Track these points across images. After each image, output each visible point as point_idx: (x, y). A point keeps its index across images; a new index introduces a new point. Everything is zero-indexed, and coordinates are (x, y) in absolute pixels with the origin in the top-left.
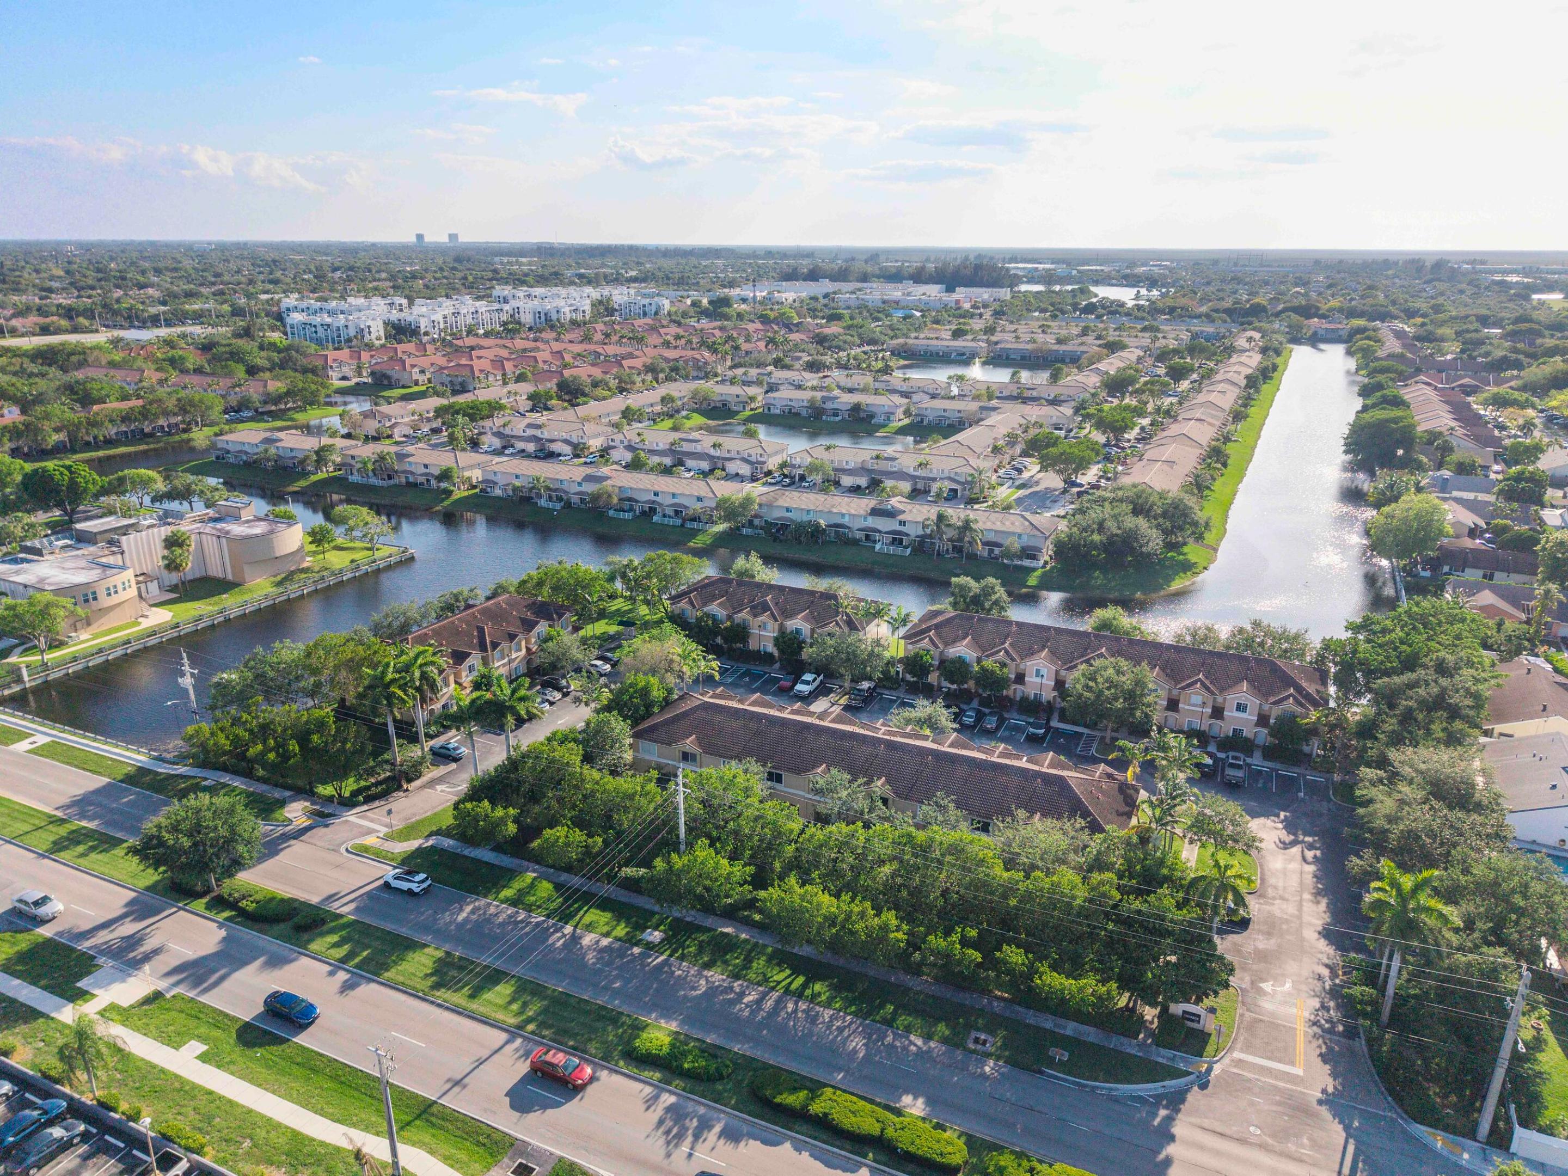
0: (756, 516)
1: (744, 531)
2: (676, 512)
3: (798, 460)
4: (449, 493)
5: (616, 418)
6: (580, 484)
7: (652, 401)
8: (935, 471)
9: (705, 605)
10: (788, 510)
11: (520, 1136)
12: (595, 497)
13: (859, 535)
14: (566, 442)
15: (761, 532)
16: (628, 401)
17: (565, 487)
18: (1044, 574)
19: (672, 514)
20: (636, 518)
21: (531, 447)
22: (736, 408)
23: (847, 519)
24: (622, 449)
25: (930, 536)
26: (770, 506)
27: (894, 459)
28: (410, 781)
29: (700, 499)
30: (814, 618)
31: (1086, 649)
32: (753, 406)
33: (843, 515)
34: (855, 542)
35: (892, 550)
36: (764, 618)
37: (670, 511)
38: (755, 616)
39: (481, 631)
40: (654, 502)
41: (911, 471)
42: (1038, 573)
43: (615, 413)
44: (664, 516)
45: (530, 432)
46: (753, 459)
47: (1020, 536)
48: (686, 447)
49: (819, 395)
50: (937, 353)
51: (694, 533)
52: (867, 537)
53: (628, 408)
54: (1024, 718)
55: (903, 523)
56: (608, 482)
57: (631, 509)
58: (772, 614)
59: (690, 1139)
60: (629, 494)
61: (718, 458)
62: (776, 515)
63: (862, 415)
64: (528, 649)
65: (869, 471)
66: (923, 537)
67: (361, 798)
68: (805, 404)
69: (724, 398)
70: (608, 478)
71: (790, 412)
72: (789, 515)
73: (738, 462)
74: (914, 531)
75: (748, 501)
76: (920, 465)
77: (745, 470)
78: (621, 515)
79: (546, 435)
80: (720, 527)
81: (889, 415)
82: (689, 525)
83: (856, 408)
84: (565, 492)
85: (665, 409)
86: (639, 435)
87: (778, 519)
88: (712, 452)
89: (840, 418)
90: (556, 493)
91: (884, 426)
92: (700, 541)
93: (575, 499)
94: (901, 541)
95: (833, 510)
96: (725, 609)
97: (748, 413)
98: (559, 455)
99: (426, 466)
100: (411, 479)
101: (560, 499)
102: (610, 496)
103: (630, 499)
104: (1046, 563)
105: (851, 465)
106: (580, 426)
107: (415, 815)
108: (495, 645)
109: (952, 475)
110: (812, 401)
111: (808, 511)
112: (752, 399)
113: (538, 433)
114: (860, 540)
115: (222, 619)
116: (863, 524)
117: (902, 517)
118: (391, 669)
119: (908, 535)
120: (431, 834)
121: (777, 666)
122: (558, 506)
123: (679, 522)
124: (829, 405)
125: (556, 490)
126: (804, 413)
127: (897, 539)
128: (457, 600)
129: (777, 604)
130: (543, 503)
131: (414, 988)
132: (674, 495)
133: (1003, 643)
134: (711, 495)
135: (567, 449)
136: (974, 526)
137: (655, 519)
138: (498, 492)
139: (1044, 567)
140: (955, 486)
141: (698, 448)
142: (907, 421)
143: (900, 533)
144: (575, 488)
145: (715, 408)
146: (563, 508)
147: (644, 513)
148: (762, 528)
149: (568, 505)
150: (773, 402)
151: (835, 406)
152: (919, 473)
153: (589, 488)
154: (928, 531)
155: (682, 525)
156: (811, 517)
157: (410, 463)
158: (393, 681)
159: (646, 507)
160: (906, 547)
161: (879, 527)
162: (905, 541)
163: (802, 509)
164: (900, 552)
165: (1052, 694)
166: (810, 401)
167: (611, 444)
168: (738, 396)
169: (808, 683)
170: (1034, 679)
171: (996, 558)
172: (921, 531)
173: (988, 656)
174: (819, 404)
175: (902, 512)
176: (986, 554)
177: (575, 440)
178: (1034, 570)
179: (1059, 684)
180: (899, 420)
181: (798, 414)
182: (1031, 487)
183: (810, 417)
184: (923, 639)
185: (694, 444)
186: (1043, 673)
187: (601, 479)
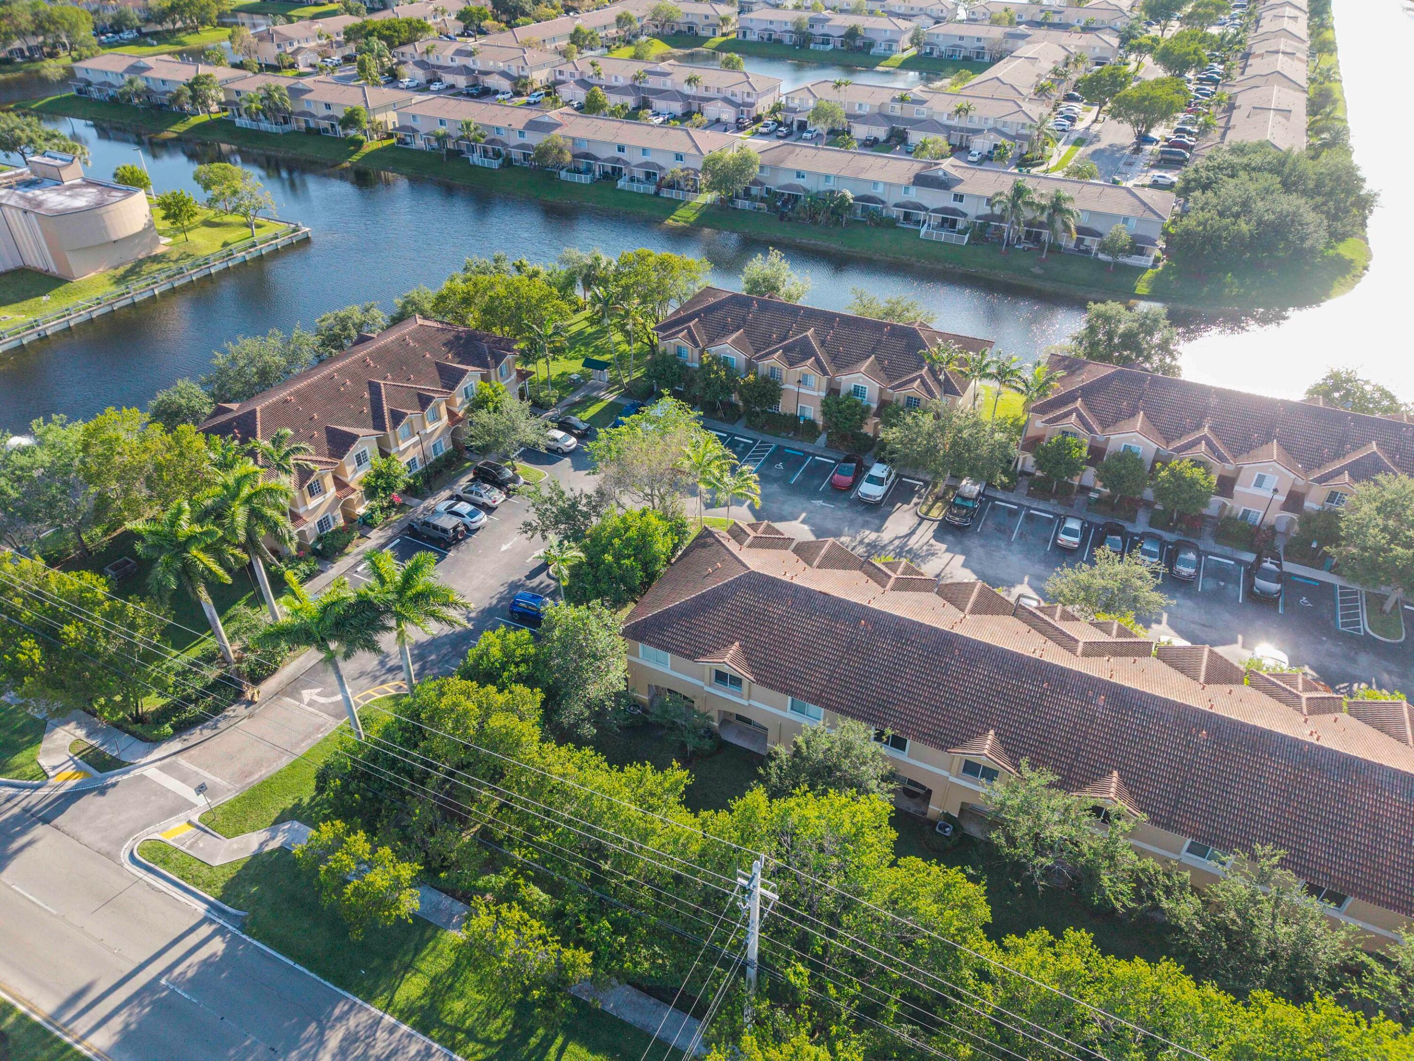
0: (755, 182)
1: (740, 204)
2: (648, 175)
3: (797, 101)
4: (359, 144)
5: (564, 43)
6: (521, 133)
7: (606, 22)
8: (976, 119)
9: (711, 341)
10: (799, 175)
12: (543, 152)
13: (897, 213)
14: (504, 74)
15: (763, 205)
16: (577, 22)
17: (503, 136)
18: (1158, 276)
19: (642, 177)
20: (595, 181)
21: (462, 82)
22: (703, 33)
23: (880, 190)
24: (572, 85)
25: (1001, 218)
26: (775, 168)
27: (922, 102)
28: (256, 680)
29: (679, 157)
30: (883, 369)
31: (1342, 443)
32: (725, 30)
33: (875, 184)
34: (890, 223)
35: (943, 236)
36: (806, 367)
37: (639, 174)
38: (792, 364)
39: (375, 390)
40: (618, 160)
41: (944, 120)
42: (1149, 274)
43: (561, 37)
44: (632, 179)
45: (460, 61)
46: (738, 100)
47: (1126, 220)
48: (653, 83)
49: (806, 15)
51: (673, 206)
52: (907, 216)
53: (577, 31)
54: (1227, 550)
55: (959, 198)
56: (557, 132)
57: (589, 170)
58: (818, 361)
60: (585, 148)
61: (694, 98)
62: (780, 181)
63: (859, 43)
64: (451, 414)
65: (888, 118)
66: (987, 218)
67: (168, 729)
68: (790, 27)
69: (689, 19)
70: (557, 125)
71: (770, 39)
72: (800, 181)
73: (720, 104)
74: (974, 210)
75: (744, 162)
76: (958, 112)
77: (728, 114)
78: (577, 178)
79: (477, 64)
80: (707, 198)
81: (891, 43)
82: (665, 193)
83: (852, 33)
84: (504, 145)
85: (622, 33)
86: (593, 65)
87: (786, 187)
88: (687, 90)
89: (830, 47)
90: (492, 146)
91: (886, 58)
92: (683, 217)
93: (516, 154)
94: (953, 223)
95: (861, 176)
96: (743, 349)
97: (719, 40)
98: (496, 92)
99: (328, 106)
100: (312, 125)
101: (497, 155)
102: (561, 151)
103: (587, 156)
104: (1157, 260)
105: (866, 110)
106: (521, 54)
107: (259, 763)
108: (397, 418)
109: (999, 126)
110: (798, 24)
111: (827, 177)
112: (725, 20)
113: (469, 62)
114: (897, 220)
115: (34, 337)
116: (902, 198)
117: (958, 189)
118: (186, 516)
119: (965, 215)
120: (281, 820)
121: (822, 440)
122: (495, 164)
123: (652, 189)
124: (818, 30)
125: (492, 142)
126: (787, 39)
127: (949, 219)
128: (345, 328)
129: (823, 343)
130: (476, 159)
132: (644, 151)
133: (1199, 427)
134: (694, 151)
135: (505, 85)
136: (1067, 205)
137: (621, 184)
138: (419, 143)
139: (1154, 266)
140: (1001, 141)
141: (667, 84)
142: (913, 52)
143: (954, 212)
144: (516, 140)
145: (679, 32)
146: (502, 166)
147: (605, 175)
148: (762, 199)
149: (508, 162)
150: (750, 25)
151: (826, 30)
152: (955, 122)
153: (535, 139)
154: (997, 210)
155: (657, 194)
156: (830, 186)
157: (308, 102)
158: (192, 539)
159: (609, 167)
160: (963, 232)
161: (925, 203)
162: (961, 224)
163: (819, 175)
164: (954, 238)
165: (1277, 516)
166: (794, 24)
167: (559, 77)
168: (707, 17)
169: (879, 481)
170: (1253, 490)
171: (1088, 251)
172: (987, 210)
173: (1179, 450)
174: (805, 27)
175: (959, 181)
176: (1072, 245)
177: (514, 72)
178: (1143, 270)
179: (1294, 500)
180: (904, 50)
181: (779, 42)
182: (1091, 143)
183: (795, 45)
184: (1067, 415)
185: (663, 79)
186: (1272, 481)
187: (548, 127)
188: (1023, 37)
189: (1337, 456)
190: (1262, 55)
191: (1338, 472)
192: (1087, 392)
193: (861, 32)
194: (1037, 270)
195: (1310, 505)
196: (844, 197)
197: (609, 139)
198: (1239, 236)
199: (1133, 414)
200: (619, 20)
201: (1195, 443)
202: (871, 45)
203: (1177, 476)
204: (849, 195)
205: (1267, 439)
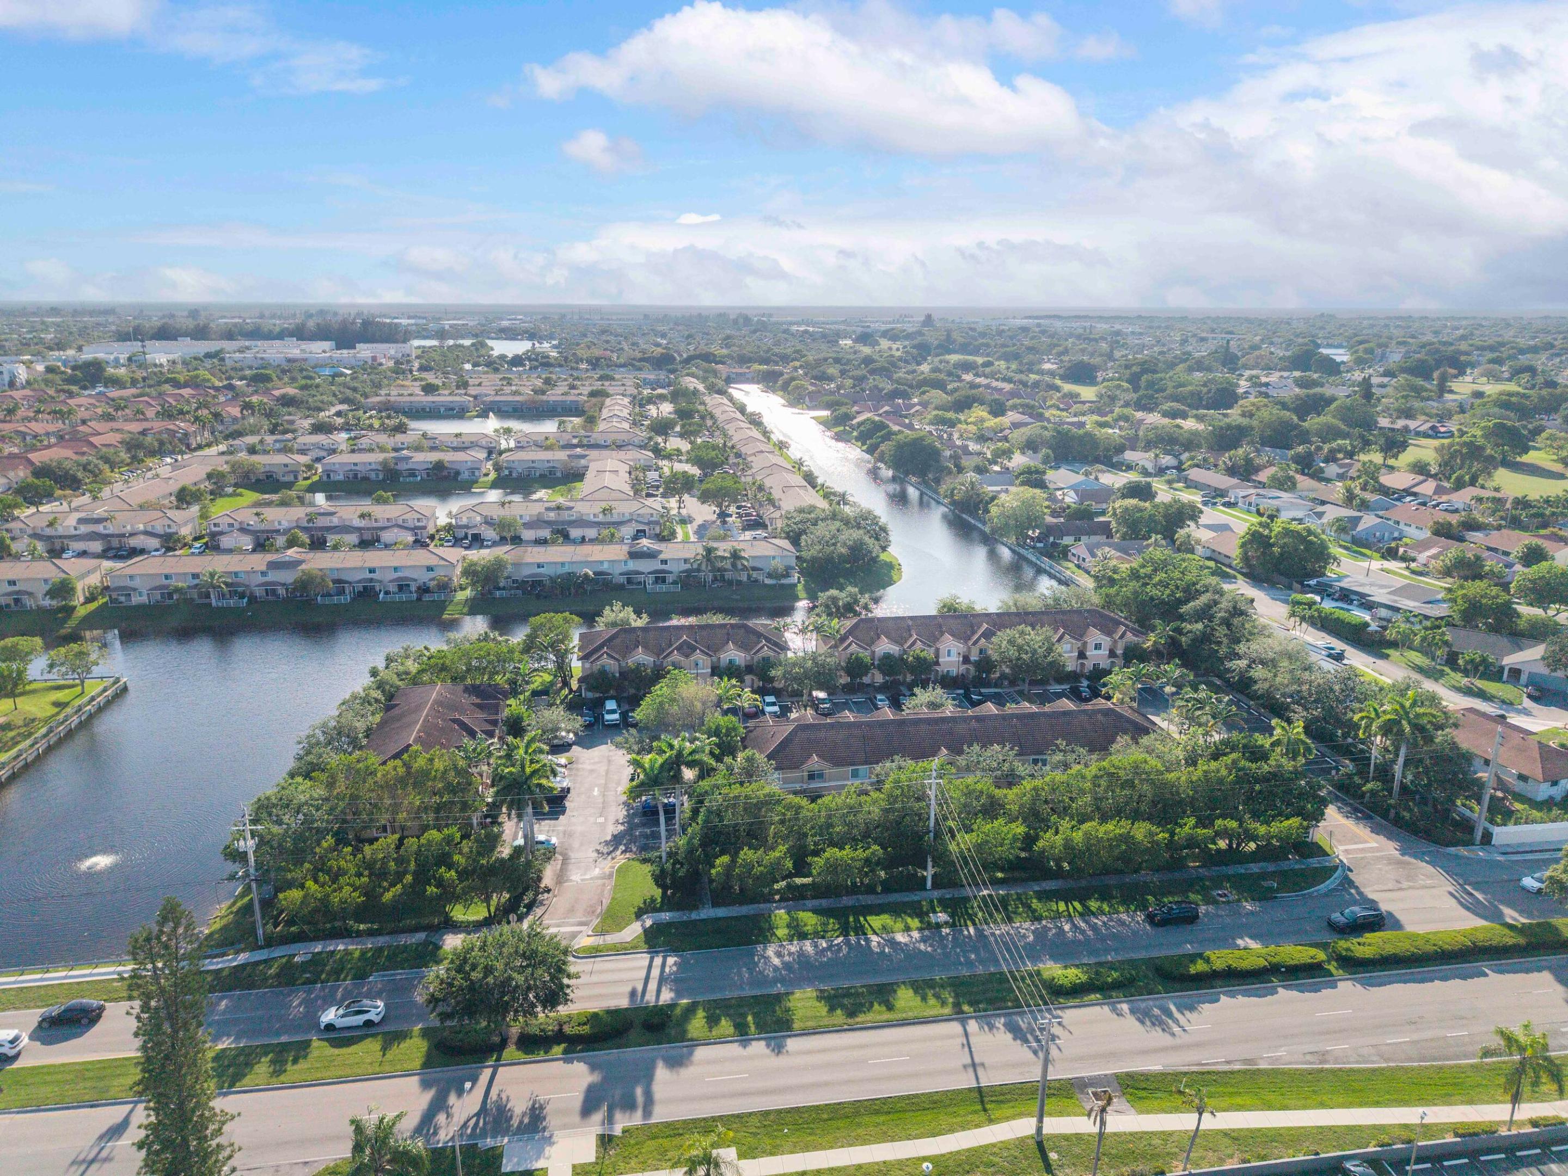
0: (509, 577)
1: (498, 593)
2: (401, 588)
4: (70, 610)
6: (263, 574)
10: (539, 566)
11: (1070, 1076)
13: (622, 579)
14: (146, 533)
17: (243, 579)
19: (396, 590)
20: (353, 600)
21: (97, 546)
22: (286, 479)
23: (606, 566)
24: (236, 534)
25: (698, 570)
26: (517, 565)
27: (571, 508)
28: (537, 882)
29: (430, 569)
30: (740, 647)
31: (972, 626)
32: (309, 475)
33: (602, 562)
34: (617, 587)
37: (393, 588)
38: (687, 656)
40: (371, 580)
41: (593, 518)
42: (800, 587)
43: (164, 497)
44: (387, 593)
45: (83, 529)
46: (410, 524)
47: (774, 558)
49: (389, 456)
50: (423, 409)
51: (441, 604)
52: (629, 581)
53: (184, 489)
55: (664, 562)
56: (303, 567)
57: (343, 592)
59: (1170, 1021)
60: (336, 577)
61: (366, 529)
62: (525, 573)
63: (445, 473)
65: (549, 523)
66: (689, 571)
68: (373, 467)
69: (267, 469)
71: (356, 475)
72: (541, 570)
73: (396, 530)
74: (676, 568)
75: (499, 565)
76: (604, 511)
78: (334, 600)
79: (111, 529)
80: (461, 596)
81: (473, 470)
82: (427, 598)
83: (439, 466)
84: (247, 586)
85: (214, 486)
86: (257, 514)
87: (530, 576)
88: (357, 523)
89: (418, 478)
90: (235, 589)
91: (477, 482)
92: (455, 612)
93: (259, 592)
94: (664, 580)
95: (589, 559)
96: (651, 656)
97: (304, 483)
99: (12, 583)
101: (242, 596)
102: (323, 580)
103: (338, 581)
104: (799, 578)
106: (161, 514)
107: (593, 906)
110: (384, 464)
111: (563, 564)
113: (100, 528)
114: (623, 584)
116: (624, 568)
117: (660, 557)
119: (671, 572)
120: (637, 915)
123: (411, 596)
124: (402, 466)
125: (232, 585)
126: (373, 476)
127: (660, 578)
129: (697, 641)
130: (214, 601)
131: (834, 1026)
132: (396, 569)
133: (911, 636)
134: (445, 564)
136: (743, 554)
137: (381, 596)
138: (136, 600)
140: (642, 527)
142: (493, 475)
143: (664, 571)
144: (258, 580)
145: (258, 481)
146: (249, 602)
147: (361, 594)
148: (517, 588)
149: (253, 599)
150: (333, 468)
151: (410, 466)
152: (601, 518)
154: (696, 565)
155: (419, 599)
156: (567, 569)
159: (359, 587)
160: (675, 583)
161: (641, 569)
162: (670, 578)
163: (555, 563)
164: (672, 588)
165: (963, 668)
166: (381, 463)
167: (214, 529)
168: (286, 465)
169: (773, 704)
170: (947, 659)
171: (756, 581)
172: (688, 566)
173: (910, 647)
174: (392, 466)
175: (661, 552)
176: (745, 579)
177: (159, 529)
178: (795, 585)
179: (966, 660)
180: (486, 475)
181: (366, 479)
182: (691, 522)
183: (384, 480)
184: (850, 645)
185: (329, 518)
186: (954, 651)
187: (294, 564)
188: (584, 457)
189: (973, 633)
190: (754, 454)
191: (979, 639)
192: (851, 632)
193: (446, 465)
194: (735, 597)
195: (974, 657)
196: (586, 575)
197: (359, 564)
198: (841, 556)
199: (879, 638)
200: (209, 476)
201: (914, 643)
202: (458, 473)
203: (917, 658)
204: (591, 573)
205: (942, 634)
